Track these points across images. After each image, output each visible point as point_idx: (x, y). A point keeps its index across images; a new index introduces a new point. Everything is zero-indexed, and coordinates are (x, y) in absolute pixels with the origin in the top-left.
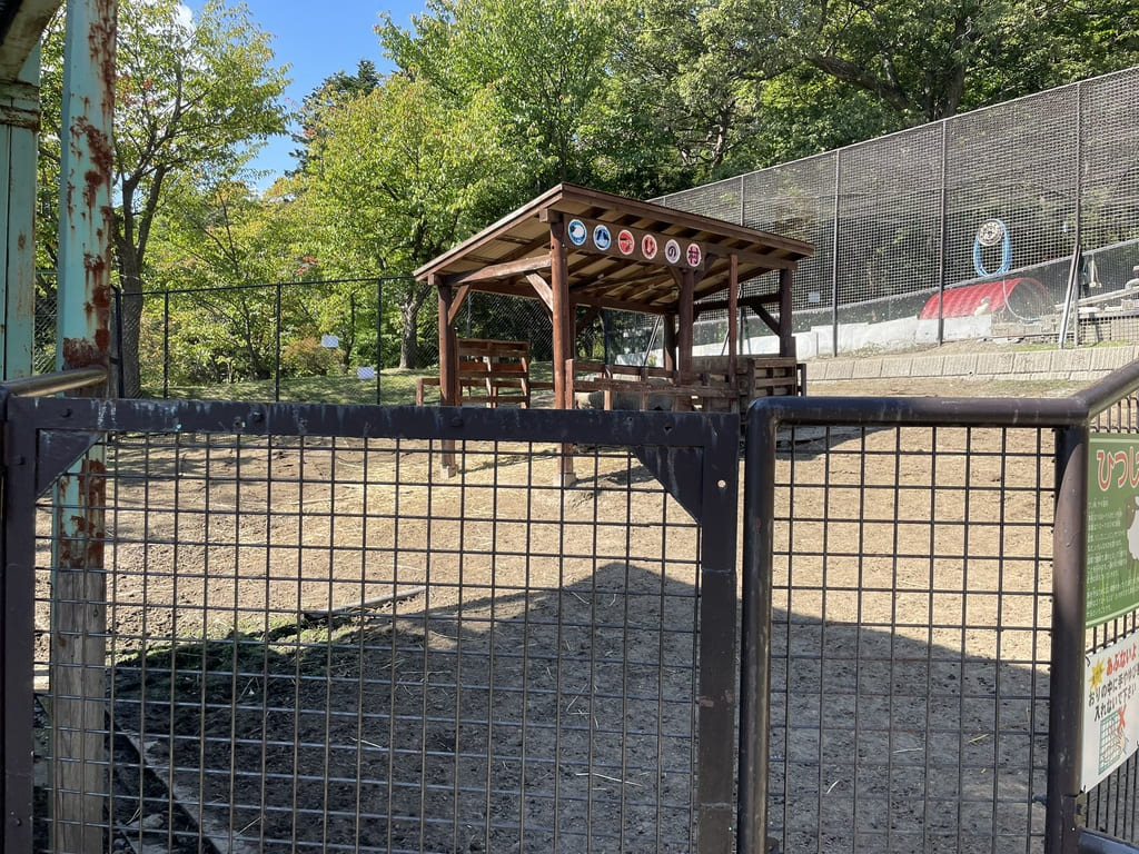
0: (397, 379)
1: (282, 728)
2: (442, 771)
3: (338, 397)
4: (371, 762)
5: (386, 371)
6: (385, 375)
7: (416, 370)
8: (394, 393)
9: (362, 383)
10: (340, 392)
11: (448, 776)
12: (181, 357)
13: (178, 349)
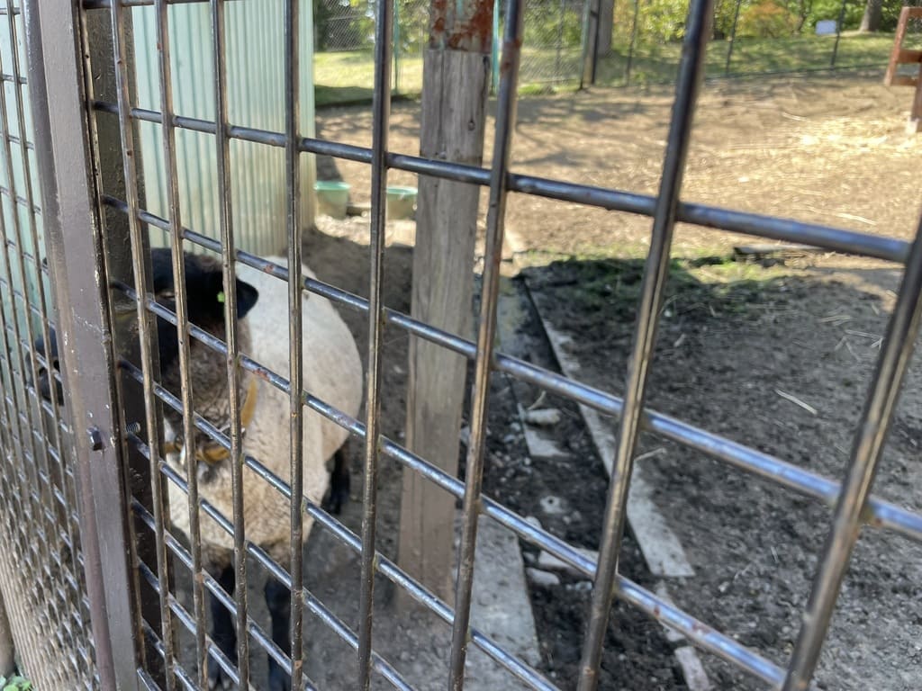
0: (855, 42)
1: (695, 357)
2: (904, 469)
3: (788, 58)
4: (802, 427)
5: (845, 34)
6: (844, 38)
7: (878, 33)
8: (849, 56)
9: (817, 44)
10: (792, 53)
11: (912, 478)
12: (650, 31)
13: (648, 24)
